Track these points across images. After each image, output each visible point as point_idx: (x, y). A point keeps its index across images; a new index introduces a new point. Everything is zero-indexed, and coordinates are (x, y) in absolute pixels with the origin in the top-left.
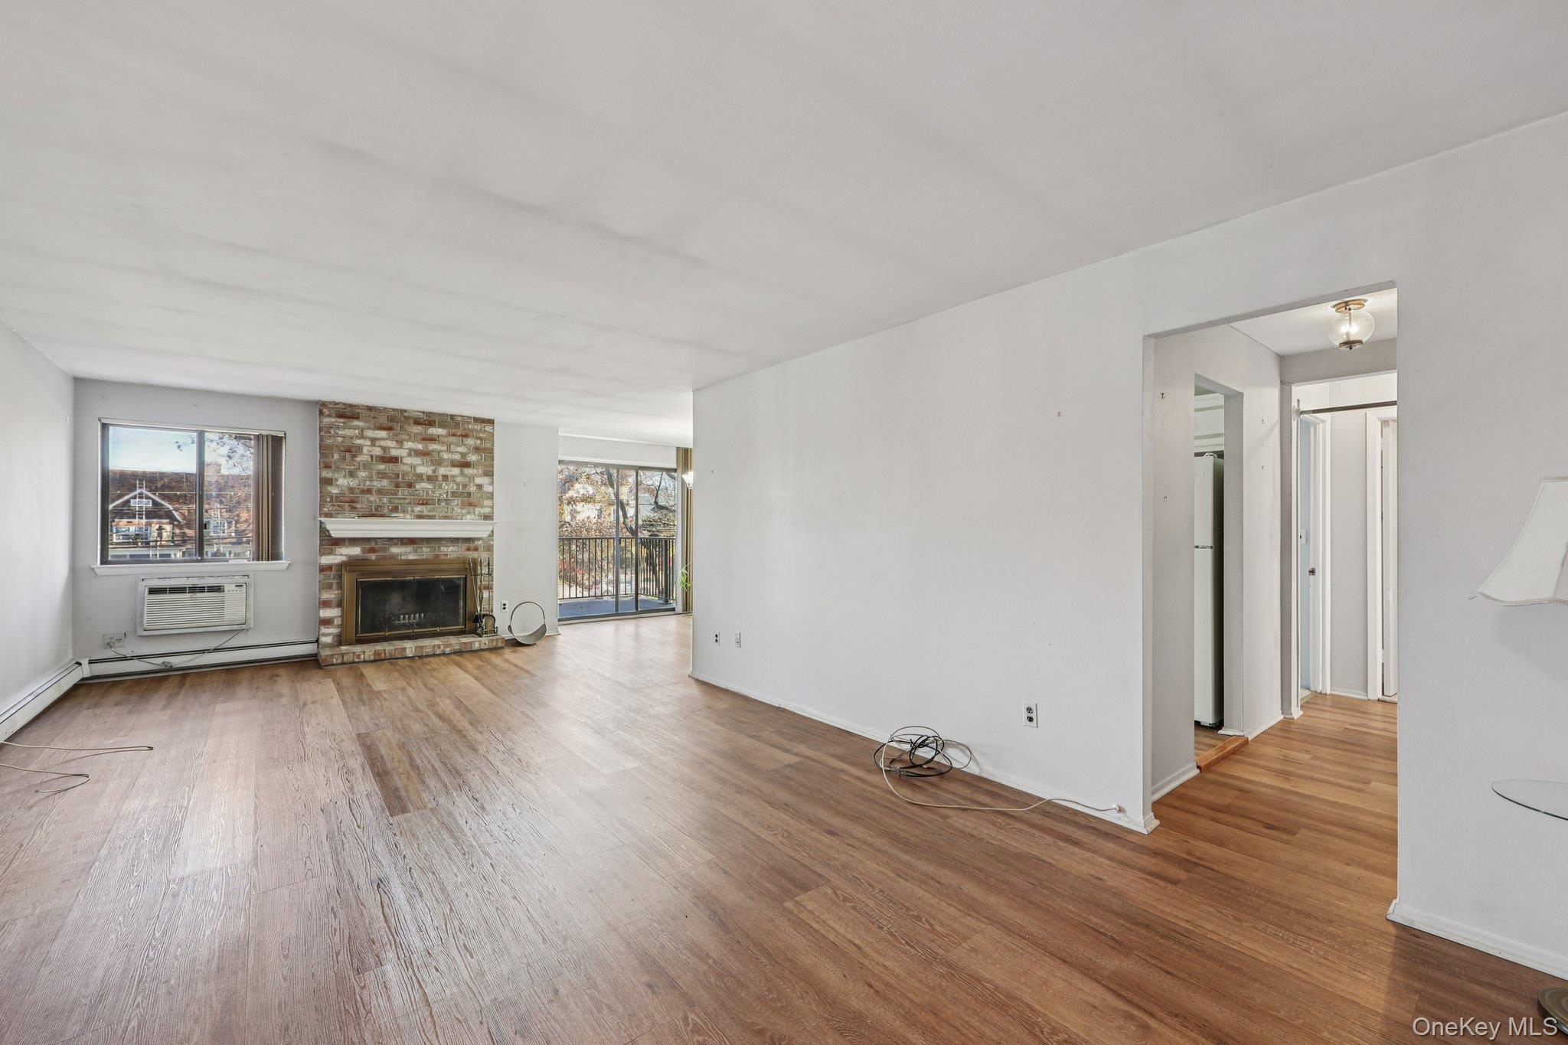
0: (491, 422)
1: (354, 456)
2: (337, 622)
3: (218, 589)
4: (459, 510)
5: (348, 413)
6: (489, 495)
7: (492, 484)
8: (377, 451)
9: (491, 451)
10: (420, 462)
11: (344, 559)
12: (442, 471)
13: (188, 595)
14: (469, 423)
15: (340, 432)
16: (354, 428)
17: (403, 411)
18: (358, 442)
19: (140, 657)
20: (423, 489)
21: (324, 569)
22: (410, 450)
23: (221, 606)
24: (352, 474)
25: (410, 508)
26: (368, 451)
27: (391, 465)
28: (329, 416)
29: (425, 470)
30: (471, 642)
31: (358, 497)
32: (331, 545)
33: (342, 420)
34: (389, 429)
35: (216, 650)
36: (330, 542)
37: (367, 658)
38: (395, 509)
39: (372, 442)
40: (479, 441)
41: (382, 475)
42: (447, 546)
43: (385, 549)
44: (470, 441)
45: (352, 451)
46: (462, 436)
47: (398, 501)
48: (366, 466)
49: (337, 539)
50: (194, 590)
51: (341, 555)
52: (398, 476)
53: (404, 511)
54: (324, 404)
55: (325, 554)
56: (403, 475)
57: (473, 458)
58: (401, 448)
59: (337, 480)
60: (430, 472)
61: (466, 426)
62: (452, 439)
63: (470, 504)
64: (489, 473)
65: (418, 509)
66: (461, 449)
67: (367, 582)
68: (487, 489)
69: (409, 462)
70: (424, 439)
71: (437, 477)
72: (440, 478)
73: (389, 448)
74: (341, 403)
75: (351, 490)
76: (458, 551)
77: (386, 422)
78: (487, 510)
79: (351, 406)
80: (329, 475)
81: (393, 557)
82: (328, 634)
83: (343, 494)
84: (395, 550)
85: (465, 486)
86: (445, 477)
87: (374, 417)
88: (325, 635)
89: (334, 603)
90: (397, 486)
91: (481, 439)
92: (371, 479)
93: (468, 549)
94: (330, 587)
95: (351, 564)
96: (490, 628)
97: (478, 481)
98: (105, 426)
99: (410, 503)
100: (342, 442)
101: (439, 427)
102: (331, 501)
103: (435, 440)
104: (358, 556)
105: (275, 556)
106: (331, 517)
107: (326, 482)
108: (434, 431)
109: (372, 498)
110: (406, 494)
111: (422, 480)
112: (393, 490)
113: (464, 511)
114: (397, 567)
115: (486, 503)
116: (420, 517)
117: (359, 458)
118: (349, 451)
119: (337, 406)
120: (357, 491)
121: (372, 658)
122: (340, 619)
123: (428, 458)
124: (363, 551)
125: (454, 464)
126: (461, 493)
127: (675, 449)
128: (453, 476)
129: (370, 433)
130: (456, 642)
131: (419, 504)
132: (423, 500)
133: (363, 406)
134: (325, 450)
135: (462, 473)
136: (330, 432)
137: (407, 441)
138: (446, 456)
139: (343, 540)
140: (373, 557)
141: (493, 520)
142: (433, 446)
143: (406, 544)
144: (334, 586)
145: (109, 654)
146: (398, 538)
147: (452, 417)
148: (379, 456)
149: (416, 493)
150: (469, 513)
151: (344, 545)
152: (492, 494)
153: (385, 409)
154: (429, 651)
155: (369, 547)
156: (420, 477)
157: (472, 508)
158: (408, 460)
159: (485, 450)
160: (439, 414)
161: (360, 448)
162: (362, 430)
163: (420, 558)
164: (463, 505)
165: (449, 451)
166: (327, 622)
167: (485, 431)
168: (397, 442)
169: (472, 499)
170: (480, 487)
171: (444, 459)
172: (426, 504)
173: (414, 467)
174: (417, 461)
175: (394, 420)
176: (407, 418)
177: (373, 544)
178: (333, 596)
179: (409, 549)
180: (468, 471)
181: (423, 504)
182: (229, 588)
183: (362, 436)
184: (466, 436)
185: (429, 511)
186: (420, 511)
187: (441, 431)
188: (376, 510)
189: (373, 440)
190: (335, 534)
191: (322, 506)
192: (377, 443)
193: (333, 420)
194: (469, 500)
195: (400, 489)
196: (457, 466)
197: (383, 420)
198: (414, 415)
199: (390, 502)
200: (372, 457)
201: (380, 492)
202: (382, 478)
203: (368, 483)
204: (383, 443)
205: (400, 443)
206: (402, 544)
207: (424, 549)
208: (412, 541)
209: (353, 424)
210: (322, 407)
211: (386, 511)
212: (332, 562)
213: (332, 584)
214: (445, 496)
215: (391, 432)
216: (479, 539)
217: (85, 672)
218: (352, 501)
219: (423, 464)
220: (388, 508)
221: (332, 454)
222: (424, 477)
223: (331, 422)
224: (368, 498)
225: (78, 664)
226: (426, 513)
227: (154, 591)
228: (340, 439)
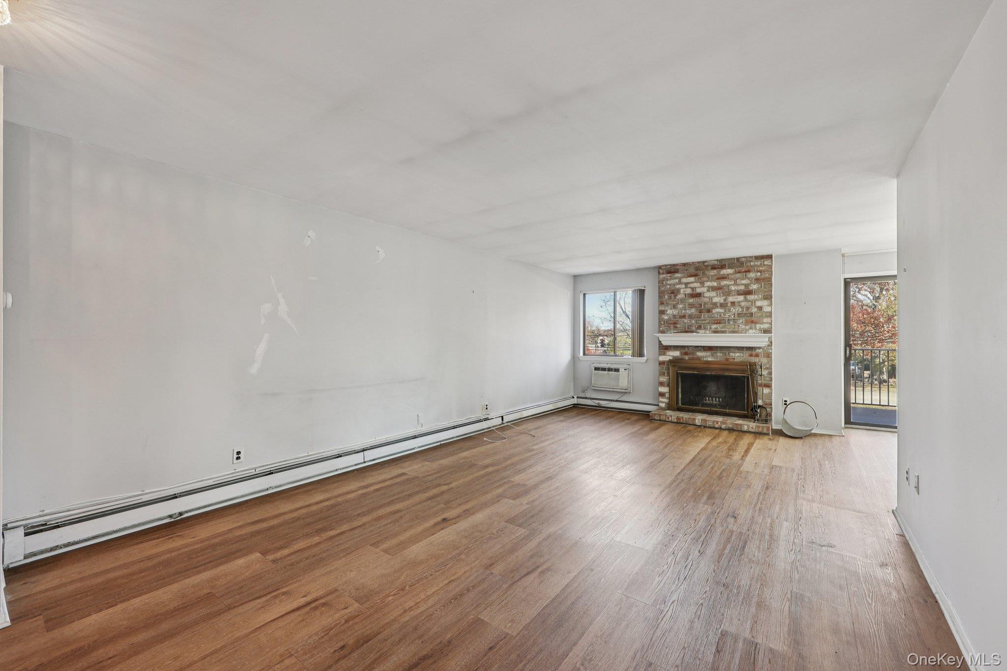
0: (770, 257)
1: (676, 296)
2: (667, 395)
3: (617, 370)
4: (743, 327)
5: (672, 270)
6: (768, 314)
7: (771, 305)
8: (689, 291)
9: (769, 280)
10: (715, 295)
11: (671, 358)
12: (731, 299)
13: (606, 372)
14: (751, 261)
15: (668, 282)
16: (676, 278)
17: (704, 262)
18: (678, 286)
19: (591, 399)
20: (717, 313)
21: (661, 363)
22: (709, 287)
23: (618, 379)
24: (675, 307)
25: (709, 326)
26: (684, 291)
27: (697, 298)
28: (663, 274)
29: (718, 300)
30: (741, 425)
31: (678, 321)
32: (664, 350)
33: (669, 275)
34: (695, 275)
35: (617, 401)
36: (664, 349)
37: (673, 420)
38: (700, 327)
39: (685, 285)
40: (759, 274)
41: (691, 306)
42: (734, 353)
43: (693, 354)
44: (752, 275)
45: (674, 292)
46: (746, 272)
47: (700, 322)
48: (682, 301)
49: (666, 346)
50: (610, 370)
51: (669, 355)
52: (701, 304)
53: (705, 329)
54: (660, 267)
55: (661, 355)
56: (704, 304)
57: (754, 287)
58: (703, 287)
59: (667, 311)
60: (722, 301)
61: (748, 264)
62: (738, 275)
63: (752, 322)
64: (768, 297)
65: (714, 326)
66: (744, 282)
67: (683, 373)
68: (767, 309)
69: (708, 296)
70: (718, 279)
71: (727, 303)
72: (729, 305)
73: (695, 288)
74: (669, 265)
75: (674, 316)
76: (743, 356)
77: (694, 271)
78: (766, 326)
79: (674, 265)
81: (699, 358)
82: (663, 402)
83: (670, 319)
84: (700, 354)
85: (748, 308)
86: (733, 303)
87: (687, 270)
88: (661, 402)
89: (666, 384)
90: (701, 312)
91: (761, 272)
92: (685, 309)
93: (751, 355)
94: (663, 374)
95: (674, 362)
96: (763, 417)
97: (759, 304)
98: (584, 295)
99: (709, 323)
100: (670, 288)
101: (728, 268)
102: (664, 323)
103: (725, 278)
104: (678, 357)
105: (641, 355)
106: (663, 333)
107: (662, 312)
108: (724, 272)
109: (686, 321)
110: (706, 317)
111: (717, 307)
112: (698, 315)
113: (747, 327)
114: (700, 366)
115: (765, 320)
116: (715, 332)
117: (679, 297)
118: (673, 293)
120: (678, 317)
121: (676, 421)
123: (721, 291)
124: (681, 354)
125: (739, 293)
126: (745, 314)
128: (739, 302)
129: (684, 280)
130: (731, 422)
131: (715, 323)
132: (717, 320)
133: (681, 264)
134: (661, 294)
135: (746, 300)
136: (663, 283)
137: (707, 281)
138: (733, 288)
139: (670, 346)
140: (687, 358)
141: (771, 333)
142: (724, 283)
143: (707, 350)
144: (666, 374)
145: (584, 396)
146: (701, 346)
147: (738, 259)
148: (690, 294)
149: (713, 316)
150: (751, 328)
151: (671, 350)
152: (771, 313)
153: (693, 263)
154: (710, 424)
155: (684, 351)
156: (715, 305)
157: (753, 324)
158: (707, 294)
159: (764, 279)
160: (729, 259)
161: (679, 290)
162: (680, 279)
163: (716, 360)
164: (747, 323)
165: (735, 284)
166: (662, 395)
167: (764, 265)
168: (700, 283)
169: (753, 319)
170: (760, 308)
171: (733, 290)
172: (720, 323)
173: (711, 298)
174: (713, 294)
175: (698, 269)
176: (707, 266)
177: (686, 350)
178: (665, 380)
179: (708, 353)
180: (751, 297)
181: (717, 323)
182: (622, 370)
183: (680, 283)
184: (749, 271)
185: (721, 328)
186: (716, 328)
187: (730, 271)
188: (688, 328)
189: (686, 284)
190: (664, 343)
191: (660, 327)
192: (689, 286)
193: (665, 275)
194: (751, 319)
195: (702, 314)
196: (742, 294)
197: (692, 270)
198: (711, 263)
199: (696, 323)
200: (685, 295)
201: (690, 317)
202: (692, 308)
203: (683, 311)
204: (692, 285)
205: (702, 284)
206: (704, 350)
207: (718, 354)
208: (710, 348)
209: (676, 276)
210: (659, 269)
211: (694, 328)
212: (664, 359)
213: (665, 372)
214: (733, 317)
215: (697, 278)
216: (759, 348)
217: (575, 401)
218: (675, 323)
219: (717, 295)
220: (695, 327)
221: (664, 296)
222: (718, 305)
223: (664, 277)
224: (684, 321)
225: (573, 397)
226: (719, 329)
227: (596, 369)
228: (668, 286)
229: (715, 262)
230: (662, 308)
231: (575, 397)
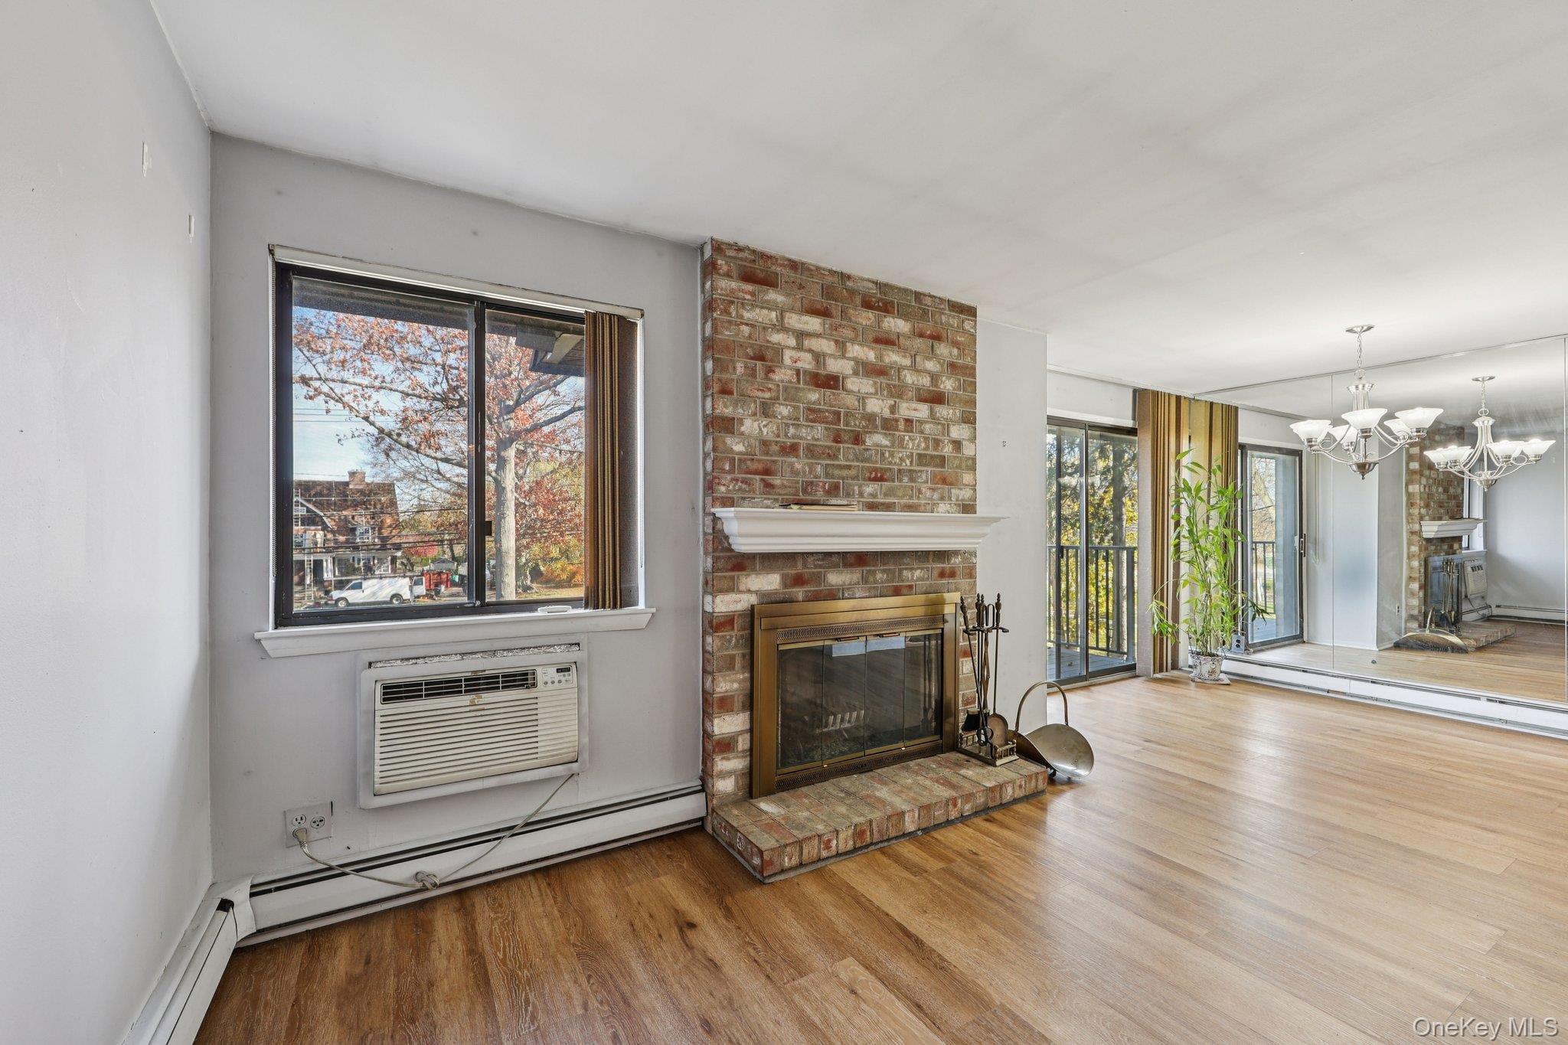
0: (971, 312)
1: (770, 370)
2: (743, 743)
3: (521, 680)
4: (928, 494)
5: (758, 271)
6: (970, 462)
7: (973, 439)
8: (806, 362)
9: (971, 371)
10: (872, 390)
11: (753, 599)
12: (904, 410)
13: (464, 700)
14: (942, 311)
15: (747, 315)
16: (769, 306)
17: (844, 277)
18: (777, 338)
19: (363, 866)
20: (877, 447)
21: (714, 624)
22: (855, 360)
23: (530, 720)
24: (766, 410)
25: (856, 488)
26: (795, 360)
27: (828, 392)
28: (728, 275)
29: (877, 406)
31: (775, 462)
32: (732, 570)
33: (749, 287)
34: (824, 313)
35: (525, 828)
36: (728, 566)
38: (834, 490)
39: (797, 341)
40: (955, 351)
41: (814, 415)
42: (911, 569)
43: (819, 578)
44: (943, 350)
45: (765, 357)
46: (932, 337)
47: (837, 472)
48: (789, 394)
49: (742, 556)
50: (480, 683)
51: (749, 591)
52: (839, 413)
53: (848, 495)
54: (719, 248)
55: (719, 592)
56: (846, 414)
57: (948, 385)
58: (843, 356)
59: (741, 421)
60: (887, 413)
61: (937, 317)
62: (918, 342)
63: (944, 481)
64: (969, 419)
65: (869, 488)
66: (930, 365)
67: (788, 651)
68: (968, 449)
69: (855, 389)
70: (878, 341)
71: (897, 421)
72: (901, 425)
73: (824, 355)
74: (748, 248)
75: (765, 443)
76: (928, 579)
77: (818, 298)
78: (966, 494)
79: (765, 257)
80: (727, 410)
81: (832, 594)
82: (727, 772)
83: (750, 455)
84: (834, 579)
85: (936, 443)
86: (908, 424)
87: (801, 286)
88: (724, 775)
89: (738, 703)
90: (837, 439)
91: (958, 346)
92: (796, 422)
93: (942, 575)
94: (727, 665)
95: (766, 613)
97: (955, 433)
99: (856, 478)
100: (750, 337)
101: (900, 316)
102: (731, 470)
103: (893, 343)
104: (775, 592)
105: (621, 598)
106: (732, 506)
107: (719, 426)
108: (891, 324)
109: (798, 465)
110: (851, 457)
111: (875, 429)
112: (830, 448)
113: (936, 496)
114: (837, 618)
115: (967, 478)
116: (872, 507)
117: (782, 375)
118: (760, 357)
119: (741, 255)
120: (775, 448)
122: (747, 736)
123: (883, 380)
124: (787, 582)
125: (921, 396)
126: (932, 457)
127: (1131, 391)
128: (921, 422)
129: (794, 321)
131: (870, 479)
132: (876, 470)
133: (784, 258)
134: (714, 353)
135: (933, 417)
136: (729, 314)
137: (853, 341)
138: (909, 378)
139: (752, 557)
140: (799, 595)
141: (975, 513)
142: (892, 357)
143: (851, 565)
144: (738, 664)
145: (296, 863)
146: (839, 554)
147: (918, 296)
148: (810, 373)
149: (867, 454)
150: (942, 498)
151: (754, 570)
152: (974, 459)
153: (818, 268)
155: (793, 572)
156: (871, 421)
157: (946, 488)
159: (964, 370)
160: (899, 289)
161: (779, 350)
162: (781, 313)
163: (872, 595)
164: (934, 483)
165: (914, 368)
166: (726, 746)
167: (964, 330)
168: (837, 342)
169: (947, 470)
170: (957, 445)
171: (906, 385)
172: (881, 479)
173: (862, 399)
174: (867, 386)
175: (831, 296)
176: (852, 292)
177: (799, 568)
178: (736, 686)
179: (856, 576)
180: (943, 411)
181: (876, 479)
182: (546, 675)
183: (782, 328)
184: (937, 337)
185: (886, 495)
186: (872, 495)
187: (902, 326)
189: (801, 335)
190: (742, 545)
191: (715, 480)
192: (807, 343)
193: (734, 285)
194: (942, 471)
195: (841, 445)
196: (925, 401)
197: (816, 296)
198: (861, 287)
199: (827, 475)
200: (798, 372)
201: (812, 451)
202: (813, 421)
203: (792, 431)
204: (814, 345)
205: (841, 345)
206: (846, 565)
207: (879, 576)
208: (860, 559)
209: (768, 298)
210: (715, 256)
211: (820, 495)
212: (733, 608)
213: (732, 658)
214: (908, 462)
215: (828, 321)
216: (956, 553)
217: (243, 922)
218: (767, 472)
219: (876, 393)
220: (824, 487)
221: (733, 362)
222: (878, 422)
223: (732, 291)
224: (792, 465)
225: (226, 905)
226: (881, 499)
227: (393, 692)
228: (746, 330)
229: (871, 285)
230: (725, 409)
231: (240, 895)
